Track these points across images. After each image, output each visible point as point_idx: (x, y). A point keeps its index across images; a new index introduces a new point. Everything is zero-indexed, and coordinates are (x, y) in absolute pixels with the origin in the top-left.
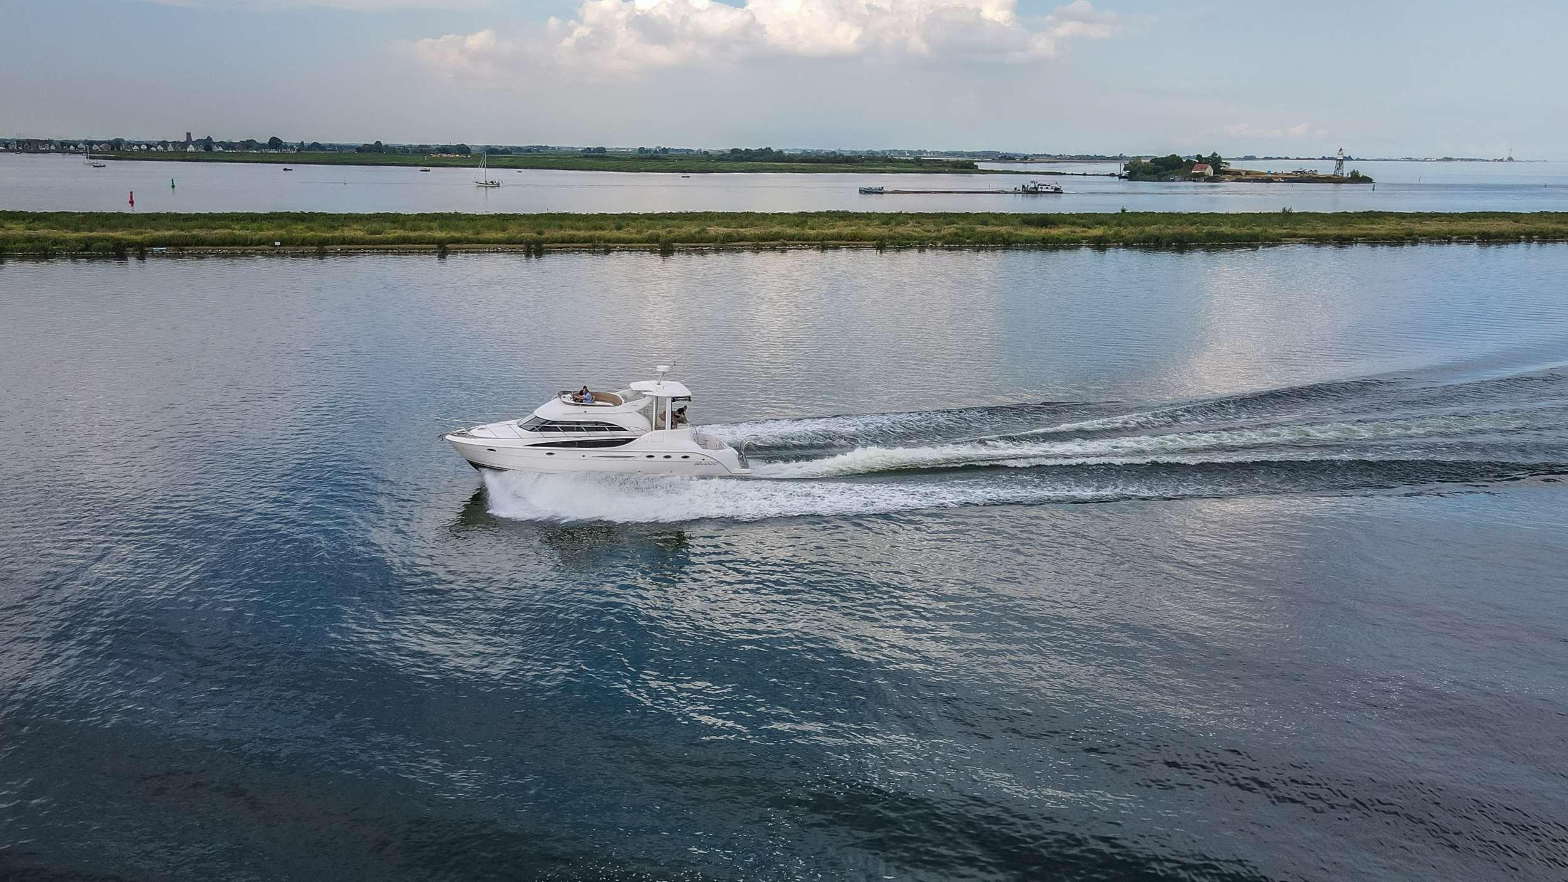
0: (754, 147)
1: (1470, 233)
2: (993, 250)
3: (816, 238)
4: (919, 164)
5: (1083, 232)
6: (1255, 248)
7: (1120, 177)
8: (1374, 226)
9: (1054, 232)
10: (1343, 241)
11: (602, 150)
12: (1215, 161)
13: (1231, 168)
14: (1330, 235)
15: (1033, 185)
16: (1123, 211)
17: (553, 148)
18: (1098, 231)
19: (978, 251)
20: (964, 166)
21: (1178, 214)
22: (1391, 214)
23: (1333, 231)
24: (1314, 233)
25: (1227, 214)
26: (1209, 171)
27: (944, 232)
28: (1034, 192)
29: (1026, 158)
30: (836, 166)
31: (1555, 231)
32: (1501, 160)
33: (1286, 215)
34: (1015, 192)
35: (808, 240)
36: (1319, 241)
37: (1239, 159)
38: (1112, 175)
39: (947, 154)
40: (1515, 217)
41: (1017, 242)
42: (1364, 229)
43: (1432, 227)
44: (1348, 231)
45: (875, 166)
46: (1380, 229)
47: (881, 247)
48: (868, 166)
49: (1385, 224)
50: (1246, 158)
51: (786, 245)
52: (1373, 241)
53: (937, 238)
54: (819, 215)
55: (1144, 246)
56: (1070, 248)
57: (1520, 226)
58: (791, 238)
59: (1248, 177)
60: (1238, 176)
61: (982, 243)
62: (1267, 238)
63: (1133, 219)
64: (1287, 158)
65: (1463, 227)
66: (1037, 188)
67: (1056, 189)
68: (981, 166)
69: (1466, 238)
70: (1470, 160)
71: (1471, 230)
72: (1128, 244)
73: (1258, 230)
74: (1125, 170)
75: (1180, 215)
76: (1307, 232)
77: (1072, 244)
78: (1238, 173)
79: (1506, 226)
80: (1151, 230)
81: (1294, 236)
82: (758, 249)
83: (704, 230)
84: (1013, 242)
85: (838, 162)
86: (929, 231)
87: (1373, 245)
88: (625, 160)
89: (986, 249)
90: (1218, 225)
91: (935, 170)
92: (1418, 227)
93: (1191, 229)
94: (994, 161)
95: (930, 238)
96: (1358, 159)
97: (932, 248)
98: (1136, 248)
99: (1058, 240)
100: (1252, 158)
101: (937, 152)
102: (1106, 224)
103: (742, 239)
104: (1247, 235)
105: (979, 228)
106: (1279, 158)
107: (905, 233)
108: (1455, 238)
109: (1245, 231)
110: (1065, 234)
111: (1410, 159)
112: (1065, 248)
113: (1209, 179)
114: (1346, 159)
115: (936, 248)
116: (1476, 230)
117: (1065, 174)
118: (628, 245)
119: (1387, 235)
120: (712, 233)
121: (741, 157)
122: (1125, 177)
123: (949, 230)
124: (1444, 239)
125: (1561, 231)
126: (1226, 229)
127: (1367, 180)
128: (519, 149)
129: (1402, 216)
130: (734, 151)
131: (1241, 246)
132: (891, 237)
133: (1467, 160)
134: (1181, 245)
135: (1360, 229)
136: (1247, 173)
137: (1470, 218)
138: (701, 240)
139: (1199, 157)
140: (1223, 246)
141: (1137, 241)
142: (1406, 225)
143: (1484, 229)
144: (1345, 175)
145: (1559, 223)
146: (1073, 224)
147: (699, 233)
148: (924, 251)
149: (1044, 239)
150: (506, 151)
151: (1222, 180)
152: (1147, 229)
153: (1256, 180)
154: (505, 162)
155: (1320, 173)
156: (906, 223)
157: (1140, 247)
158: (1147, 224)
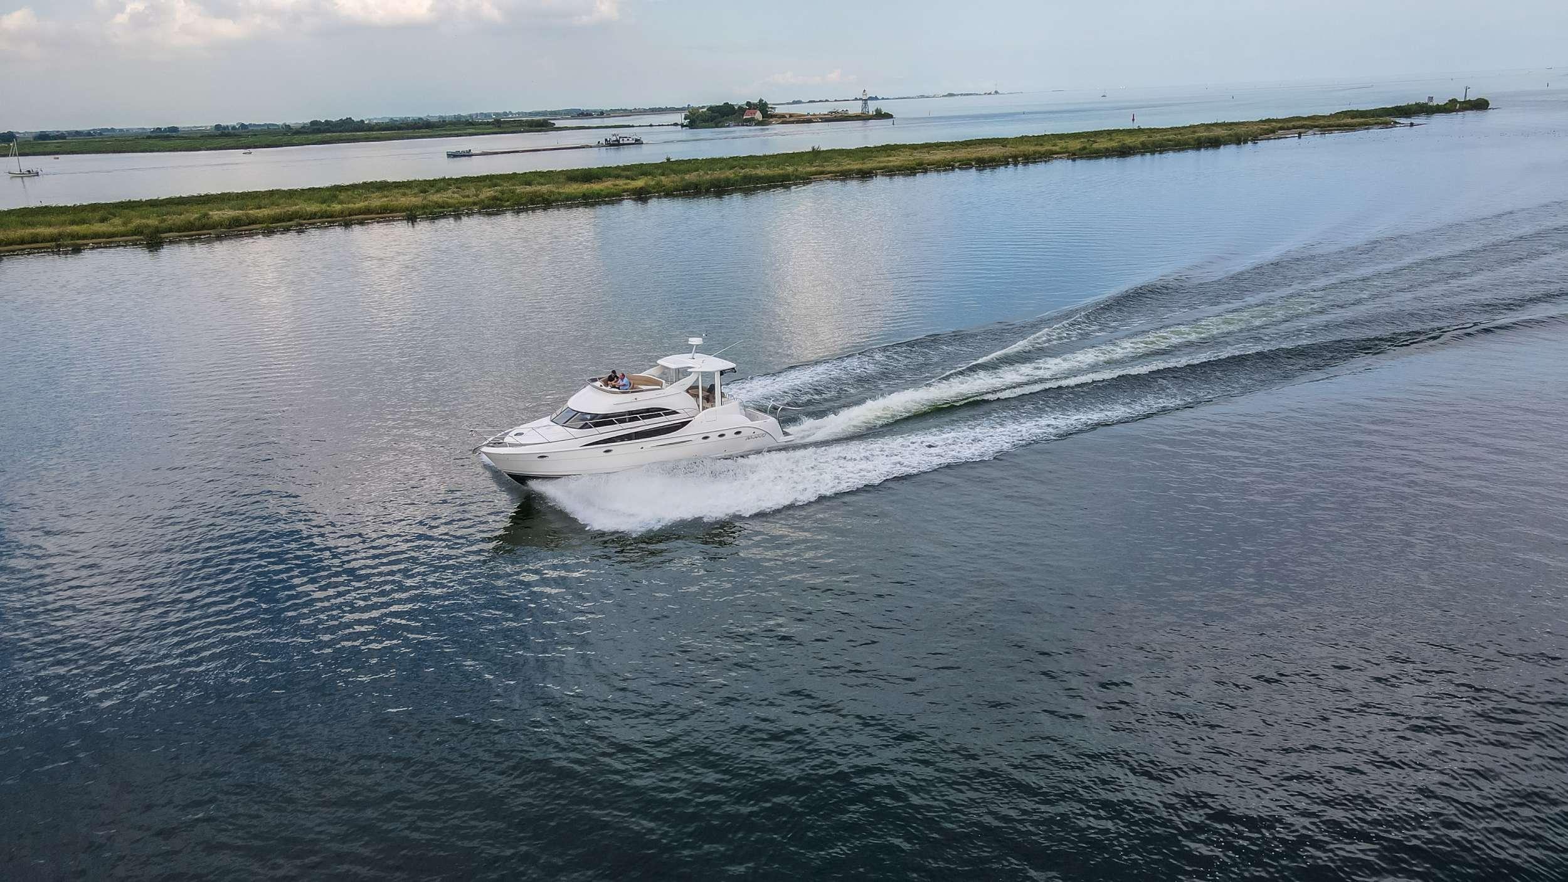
0: (335, 118)
1: (969, 160)
2: (533, 210)
3: (341, 213)
4: (500, 125)
5: (626, 184)
6: (788, 187)
7: (683, 126)
8: (891, 159)
9: (596, 187)
10: (865, 175)
11: (174, 129)
12: (762, 106)
13: (777, 111)
14: (852, 170)
15: (614, 138)
16: (668, 160)
17: (121, 130)
18: (640, 183)
19: (518, 213)
20: (540, 124)
21: (720, 159)
22: (904, 146)
23: (856, 166)
24: (839, 168)
25: (765, 156)
26: (758, 116)
27: (482, 196)
28: (616, 144)
29: (602, 113)
30: (418, 133)
31: (1035, 153)
32: (990, 94)
33: (816, 154)
34: (599, 145)
35: (331, 217)
36: (844, 176)
37: (788, 104)
38: (676, 124)
39: (531, 114)
40: (1002, 142)
41: (557, 200)
42: (882, 162)
43: (939, 156)
44: (868, 165)
45: (454, 130)
46: (895, 160)
47: (412, 218)
48: (450, 130)
49: (899, 155)
50: (795, 103)
51: (302, 225)
52: (890, 172)
53: (475, 204)
54: (354, 187)
55: (685, 194)
56: (611, 203)
57: (1009, 150)
58: (313, 216)
59: (792, 119)
60: (784, 119)
61: (521, 205)
62: (797, 177)
63: (674, 167)
64: (827, 101)
65: (962, 154)
66: (618, 141)
67: (636, 140)
68: (558, 123)
69: (966, 165)
70: (967, 95)
71: (969, 156)
72: (669, 193)
73: (790, 169)
74: (685, 119)
75: (721, 160)
76: (833, 169)
77: (613, 198)
78: (783, 116)
79: (996, 151)
80: (691, 177)
81: (822, 173)
82: (269, 232)
83: (205, 215)
84: (553, 201)
85: (420, 128)
86: (468, 196)
87: (891, 176)
88: (193, 138)
89: (526, 210)
90: (755, 167)
91: (510, 130)
92: (928, 157)
93: (729, 174)
94: (573, 117)
95: (466, 204)
96: (883, 99)
97: (468, 215)
98: (677, 196)
99: (599, 195)
100: (799, 102)
101: (522, 113)
102: (650, 174)
103: (254, 221)
104: (780, 175)
105: (520, 189)
106: (820, 101)
107: (440, 200)
108: (957, 164)
109: (777, 171)
110: (607, 188)
111: (922, 96)
112: (607, 203)
113: (759, 123)
114: (871, 98)
115: (472, 214)
116: (974, 156)
117: (633, 126)
118: (107, 241)
119: (901, 167)
120: (216, 217)
121: (319, 129)
122: (686, 126)
123: (487, 193)
124: (947, 166)
125: (1039, 153)
126: (762, 171)
127: (888, 116)
128: (78, 133)
129: (914, 147)
130: (314, 123)
131: (775, 187)
132: (424, 207)
133: (965, 95)
134: (719, 190)
135: (879, 162)
136: (791, 116)
137: (968, 145)
138: (203, 227)
139: (748, 104)
140: (758, 188)
141: (677, 190)
142: (917, 155)
143: (979, 155)
144: (871, 113)
145: (1036, 145)
146: (617, 177)
147: (199, 219)
148: (460, 218)
149: (584, 195)
150: (61, 136)
151: (770, 123)
152: (687, 177)
153: (798, 122)
154: (52, 148)
155: (851, 112)
156: (445, 190)
157: (680, 195)
158: (689, 171)
